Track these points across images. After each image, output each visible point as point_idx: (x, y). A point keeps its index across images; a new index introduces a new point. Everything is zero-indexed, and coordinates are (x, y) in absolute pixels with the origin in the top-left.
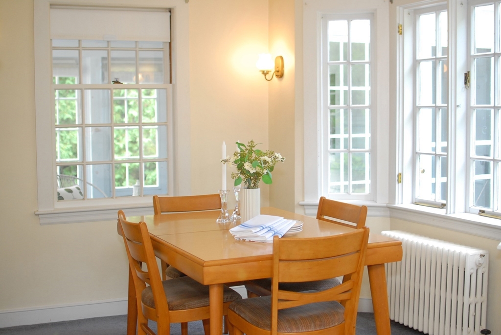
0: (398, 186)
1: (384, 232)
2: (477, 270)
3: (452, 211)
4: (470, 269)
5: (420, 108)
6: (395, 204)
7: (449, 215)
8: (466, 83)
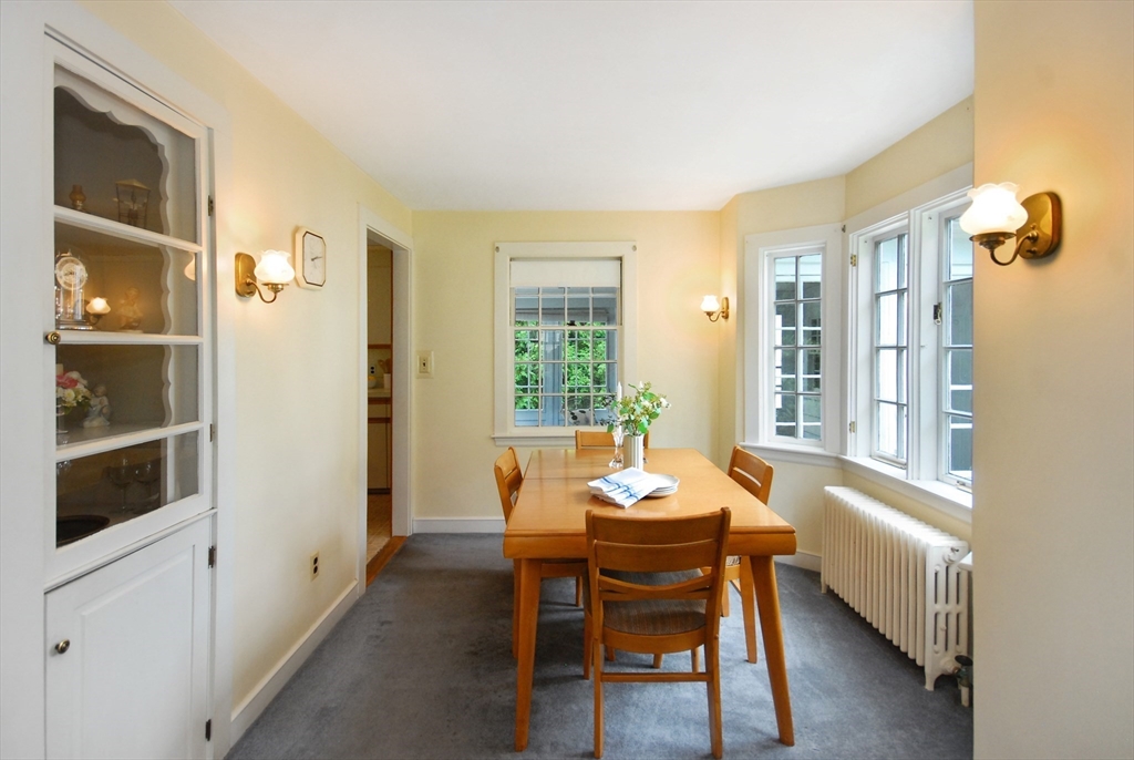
0: (850, 436)
1: (827, 488)
2: (947, 568)
3: (915, 476)
4: (934, 564)
5: (879, 349)
6: (845, 455)
7: (910, 482)
8: (936, 317)
